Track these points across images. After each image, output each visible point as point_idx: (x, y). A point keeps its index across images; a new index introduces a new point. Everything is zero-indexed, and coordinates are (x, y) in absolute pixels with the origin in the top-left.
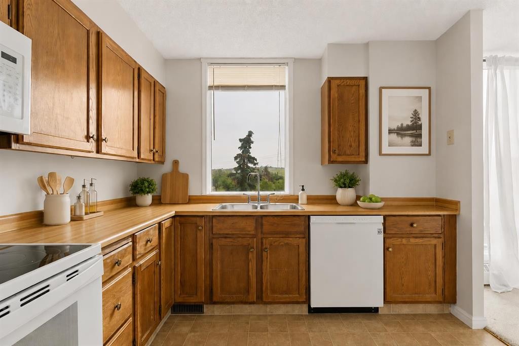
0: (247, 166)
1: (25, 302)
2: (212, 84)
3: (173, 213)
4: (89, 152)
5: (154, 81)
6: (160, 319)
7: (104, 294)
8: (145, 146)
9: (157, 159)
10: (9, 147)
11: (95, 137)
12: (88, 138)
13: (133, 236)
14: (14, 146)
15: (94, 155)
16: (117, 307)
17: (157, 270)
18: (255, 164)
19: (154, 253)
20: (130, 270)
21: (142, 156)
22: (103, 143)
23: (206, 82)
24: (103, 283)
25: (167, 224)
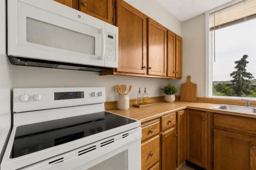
0: (243, 79)
1: (103, 145)
2: (213, 26)
3: (185, 107)
4: (143, 74)
5: (176, 36)
6: (177, 167)
7: (142, 147)
8: (171, 70)
9: (177, 76)
10: (112, 74)
11: (146, 67)
12: (143, 68)
13: (161, 118)
14: (115, 73)
15: (146, 76)
16: (151, 155)
17: (175, 138)
18: (249, 77)
19: (173, 129)
20: (158, 136)
21: (169, 75)
22: (150, 70)
23: (208, 25)
24: (142, 141)
25: (181, 113)
